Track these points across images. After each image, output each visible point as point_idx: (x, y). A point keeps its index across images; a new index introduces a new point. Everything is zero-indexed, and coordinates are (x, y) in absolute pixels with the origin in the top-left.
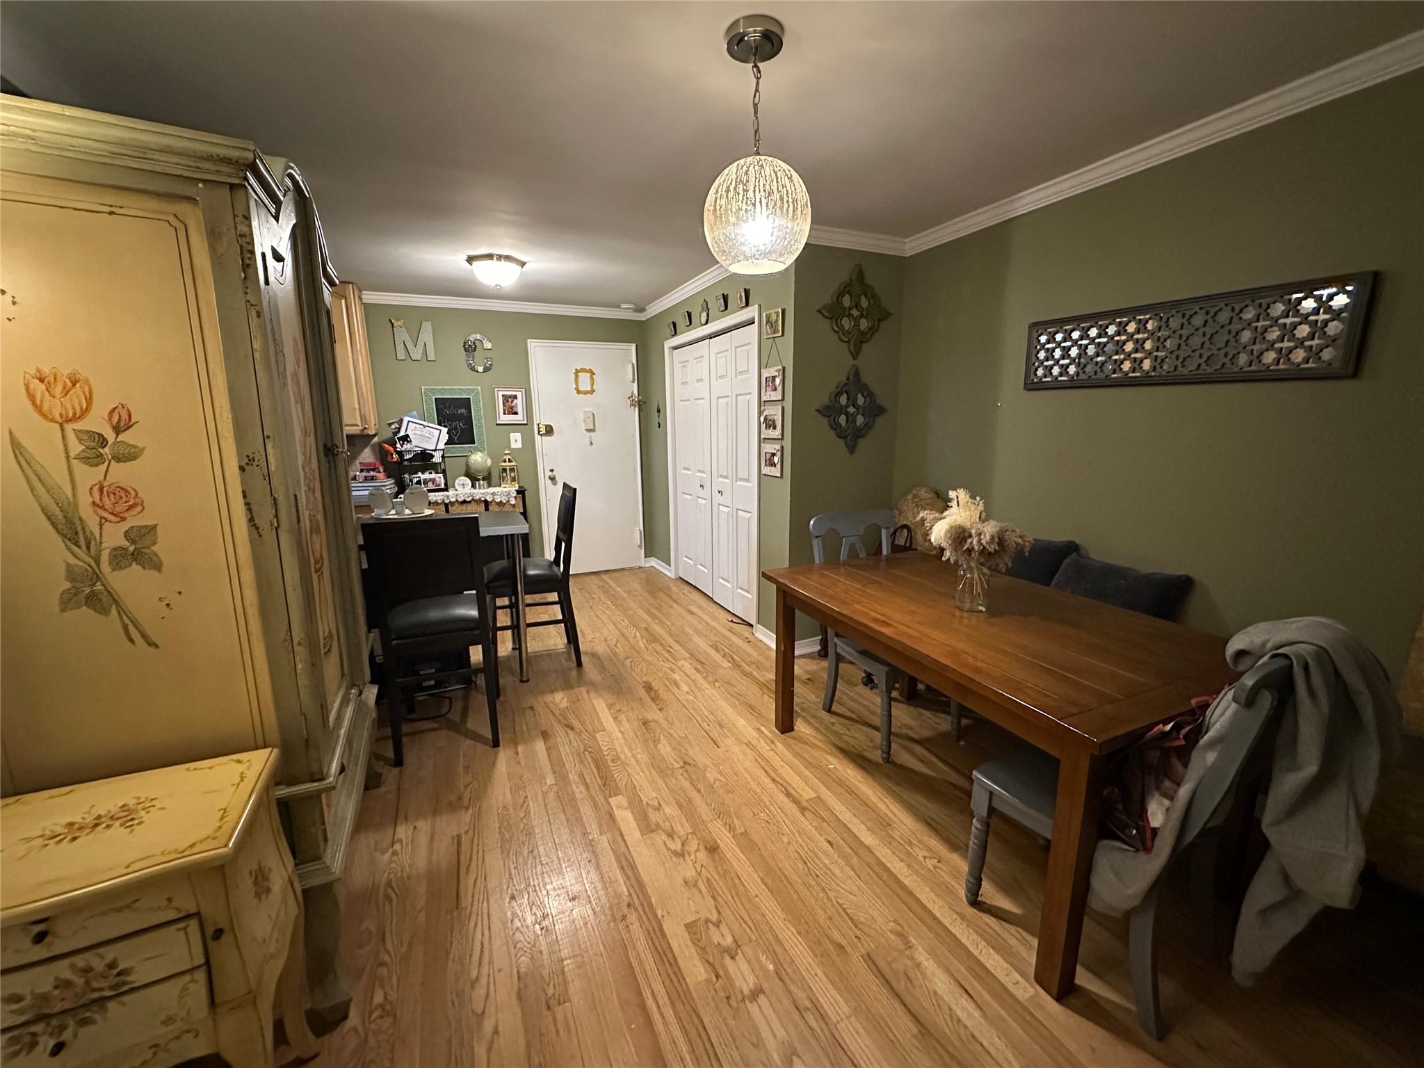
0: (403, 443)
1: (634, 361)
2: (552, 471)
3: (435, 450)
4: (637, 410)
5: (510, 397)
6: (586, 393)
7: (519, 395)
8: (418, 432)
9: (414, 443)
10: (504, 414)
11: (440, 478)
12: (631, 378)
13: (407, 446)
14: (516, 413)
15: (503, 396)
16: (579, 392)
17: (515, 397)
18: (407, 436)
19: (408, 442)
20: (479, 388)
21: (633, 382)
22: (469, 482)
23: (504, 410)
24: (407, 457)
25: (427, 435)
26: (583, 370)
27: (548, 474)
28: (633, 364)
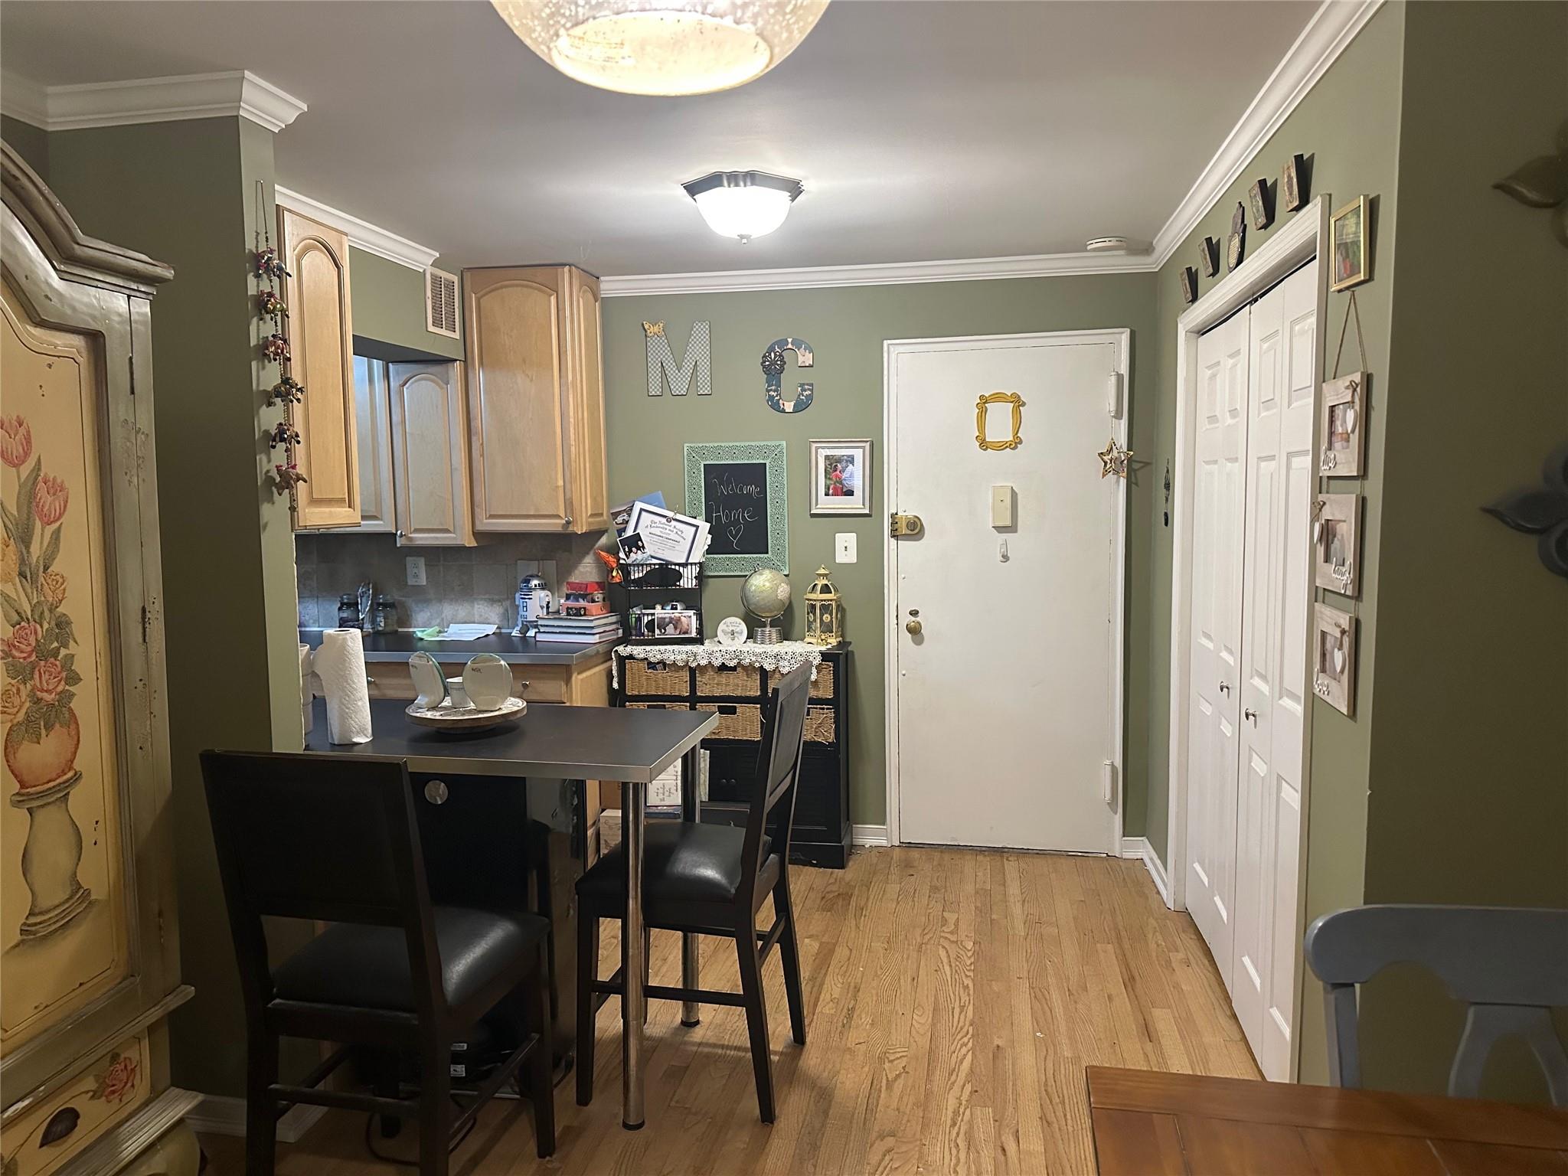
0: (630, 551)
1: (1124, 369)
2: (914, 613)
3: (685, 565)
4: (1123, 482)
5: (839, 460)
6: (1001, 446)
7: (858, 454)
8: (657, 531)
9: (649, 551)
10: (827, 494)
11: (689, 619)
12: (1113, 408)
13: (636, 556)
14: (850, 493)
15: (827, 457)
16: (984, 444)
17: (851, 460)
18: (637, 537)
19: (638, 548)
20: (784, 443)
21: (1118, 415)
22: (744, 627)
23: (827, 488)
24: (636, 575)
25: (673, 536)
26: (998, 397)
27: (906, 619)
28: (1120, 377)
